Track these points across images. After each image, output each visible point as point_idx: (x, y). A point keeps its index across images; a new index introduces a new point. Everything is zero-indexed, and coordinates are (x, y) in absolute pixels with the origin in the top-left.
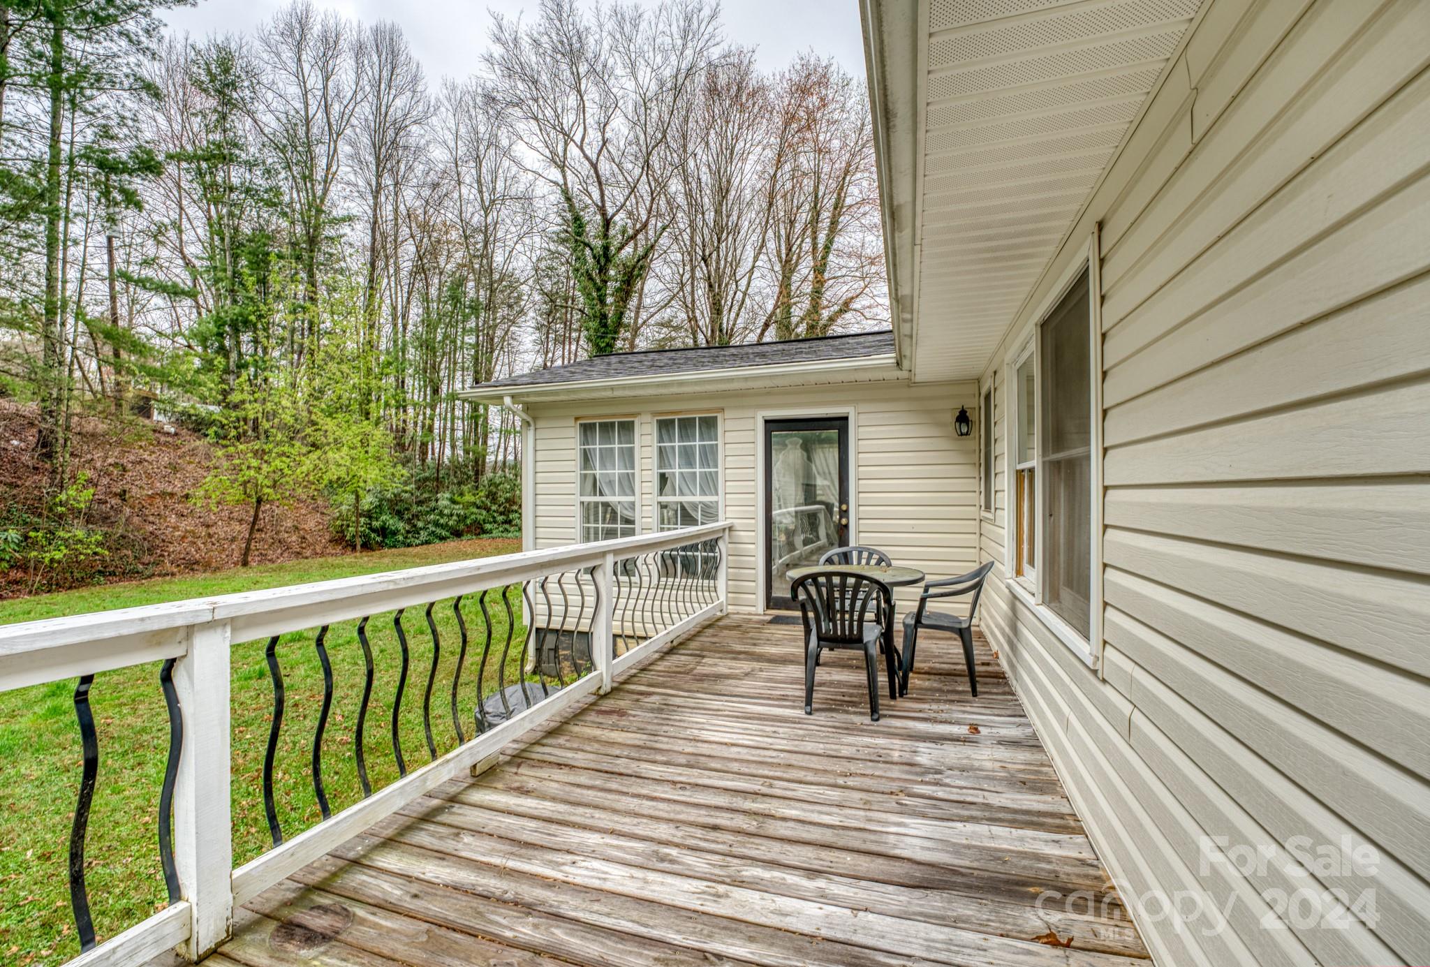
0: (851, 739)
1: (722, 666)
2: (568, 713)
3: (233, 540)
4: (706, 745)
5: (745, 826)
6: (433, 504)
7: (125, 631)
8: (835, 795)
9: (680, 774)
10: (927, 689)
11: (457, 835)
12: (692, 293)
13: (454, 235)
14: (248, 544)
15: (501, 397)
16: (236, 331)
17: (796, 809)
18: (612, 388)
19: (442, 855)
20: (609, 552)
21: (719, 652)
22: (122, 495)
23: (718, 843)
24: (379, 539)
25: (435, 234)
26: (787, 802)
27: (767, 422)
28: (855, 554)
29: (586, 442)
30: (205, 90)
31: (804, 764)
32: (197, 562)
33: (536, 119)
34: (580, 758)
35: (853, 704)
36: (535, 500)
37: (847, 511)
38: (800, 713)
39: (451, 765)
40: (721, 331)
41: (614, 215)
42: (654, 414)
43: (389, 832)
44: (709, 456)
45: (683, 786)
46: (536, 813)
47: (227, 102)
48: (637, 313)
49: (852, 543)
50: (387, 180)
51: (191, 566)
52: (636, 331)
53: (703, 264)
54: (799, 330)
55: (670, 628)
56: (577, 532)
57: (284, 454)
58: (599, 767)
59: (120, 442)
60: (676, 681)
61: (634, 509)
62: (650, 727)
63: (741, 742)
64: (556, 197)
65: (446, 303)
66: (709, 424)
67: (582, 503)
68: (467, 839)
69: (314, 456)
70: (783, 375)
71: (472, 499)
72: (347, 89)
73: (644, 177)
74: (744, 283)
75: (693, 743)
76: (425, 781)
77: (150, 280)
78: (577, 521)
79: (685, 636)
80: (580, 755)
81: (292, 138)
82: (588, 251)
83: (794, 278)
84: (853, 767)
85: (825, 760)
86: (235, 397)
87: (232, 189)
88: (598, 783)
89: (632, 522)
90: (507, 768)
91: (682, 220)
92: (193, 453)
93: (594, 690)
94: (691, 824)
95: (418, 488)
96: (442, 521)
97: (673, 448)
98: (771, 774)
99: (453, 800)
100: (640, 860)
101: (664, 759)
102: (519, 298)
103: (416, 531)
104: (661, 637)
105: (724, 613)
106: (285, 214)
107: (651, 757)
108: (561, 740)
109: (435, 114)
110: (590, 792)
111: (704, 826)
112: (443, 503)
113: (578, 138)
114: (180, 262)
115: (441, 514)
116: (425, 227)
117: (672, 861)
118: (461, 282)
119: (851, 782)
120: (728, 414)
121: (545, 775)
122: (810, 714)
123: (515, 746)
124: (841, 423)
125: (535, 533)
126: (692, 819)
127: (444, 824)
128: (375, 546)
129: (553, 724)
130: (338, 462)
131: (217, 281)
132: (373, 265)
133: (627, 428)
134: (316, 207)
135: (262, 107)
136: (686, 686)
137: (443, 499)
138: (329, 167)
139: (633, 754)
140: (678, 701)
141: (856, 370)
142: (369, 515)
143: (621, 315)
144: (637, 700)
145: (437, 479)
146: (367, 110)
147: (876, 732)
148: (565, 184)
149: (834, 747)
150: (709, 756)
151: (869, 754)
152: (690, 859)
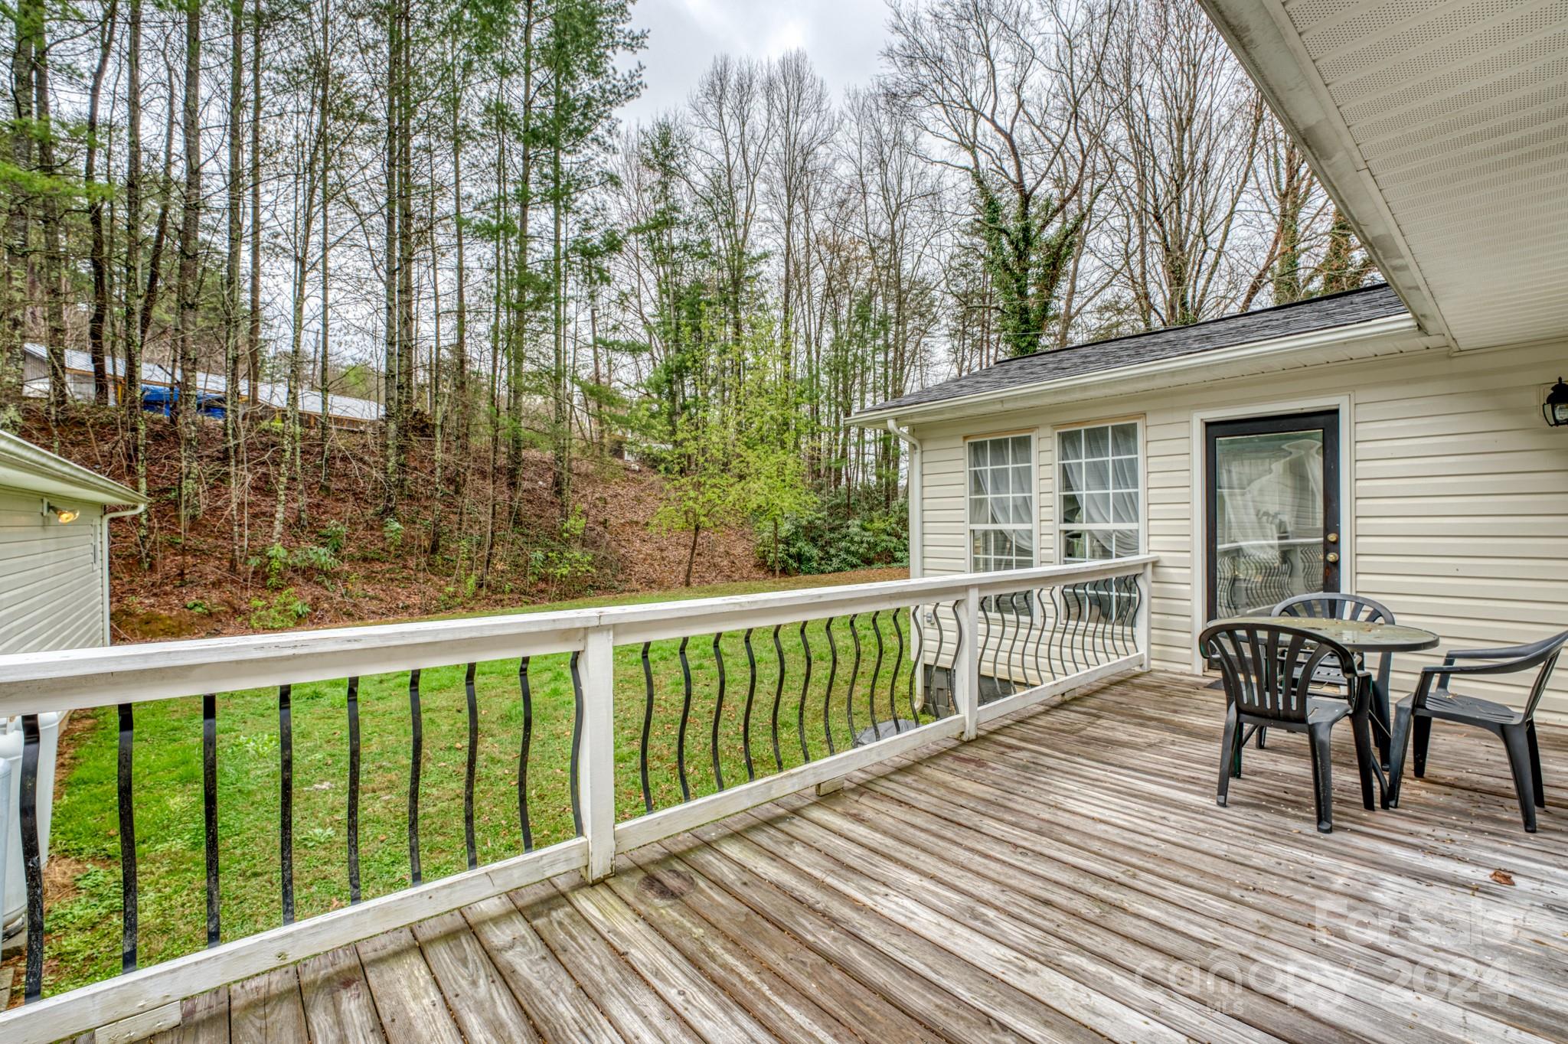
0: (1273, 848)
1: (1122, 731)
2: (924, 753)
3: (680, 562)
4: (1067, 815)
5: (1083, 911)
6: (844, 531)
7: (544, 628)
8: (1222, 907)
9: (1025, 839)
10: (1437, 808)
11: (791, 843)
12: (1143, 261)
13: (863, 250)
14: (690, 567)
15: (885, 421)
16: (681, 376)
17: (1157, 908)
18: (1002, 401)
19: (774, 857)
20: (973, 586)
21: (1123, 714)
22: (604, 523)
23: (1044, 918)
24: (795, 565)
25: (843, 254)
26: (1149, 899)
27: (1208, 425)
28: (1348, 607)
29: (977, 463)
30: (652, 167)
31: (1190, 863)
32: (654, 582)
33: (942, 103)
34: (922, 800)
35: (1297, 805)
36: (922, 528)
37: (1337, 543)
38: (1210, 803)
39: (795, 780)
40: (1184, 305)
41: (1034, 189)
42: (1055, 426)
43: (738, 827)
44: (1127, 473)
45: (1025, 851)
46: (864, 841)
47: (668, 172)
48: (1070, 301)
49: (1345, 588)
50: (798, 209)
51: (650, 584)
52: (1068, 321)
53: (1156, 225)
54: (1311, 287)
55: (1061, 678)
56: (967, 563)
57: (715, 486)
58: (939, 813)
59: (603, 480)
60: (1056, 740)
61: (1031, 538)
62: (1007, 783)
63: (1113, 820)
64: (967, 184)
65: (855, 323)
66: (1126, 434)
67: (973, 531)
68: (798, 848)
69: (738, 486)
70: (1227, 363)
71: (882, 526)
72: (760, 128)
73: (1072, 134)
74: (1218, 235)
75: (1052, 810)
76: (770, 788)
77: (617, 342)
78: (966, 551)
79: (1083, 691)
80: (923, 797)
81: (716, 188)
82: (1004, 240)
83: (1302, 215)
84: (1261, 881)
85: (1222, 864)
86: (680, 436)
87: (673, 249)
88: (934, 827)
89: (1029, 553)
90: (850, 795)
91: (1127, 172)
92: (651, 485)
93: (956, 734)
94: (1020, 892)
95: (831, 515)
96: (852, 548)
97: (1080, 464)
98: (1140, 863)
99: (796, 812)
100: (952, 911)
101: (1013, 819)
102: (931, 304)
103: (828, 558)
104: (1048, 687)
105: (1146, 668)
106: (713, 263)
107: (1000, 815)
108: (909, 779)
109: (839, 129)
110: (922, 835)
111: (1034, 898)
112: (854, 530)
113: (988, 112)
114: (640, 322)
115: (852, 541)
116: (835, 249)
117: (987, 923)
118: (872, 295)
119: (1250, 898)
120: (1151, 420)
121: (884, 809)
122: (1224, 805)
123: (863, 776)
124: (1326, 421)
125: (923, 563)
126: (1022, 886)
127: (782, 831)
128: (792, 572)
129: (905, 762)
130: (757, 492)
131: (666, 333)
132: (787, 296)
133: (1023, 444)
134: (738, 250)
135: (693, 168)
136: (1066, 748)
137: (854, 525)
138: (748, 208)
139: (980, 808)
140: (1050, 762)
141: (1346, 343)
142: (787, 542)
143: (1045, 307)
144: (1003, 753)
145: (848, 505)
146: (778, 145)
147: (1318, 847)
148: (977, 166)
149: (1243, 851)
150: (1068, 828)
151: (1295, 872)
152: (1007, 926)
